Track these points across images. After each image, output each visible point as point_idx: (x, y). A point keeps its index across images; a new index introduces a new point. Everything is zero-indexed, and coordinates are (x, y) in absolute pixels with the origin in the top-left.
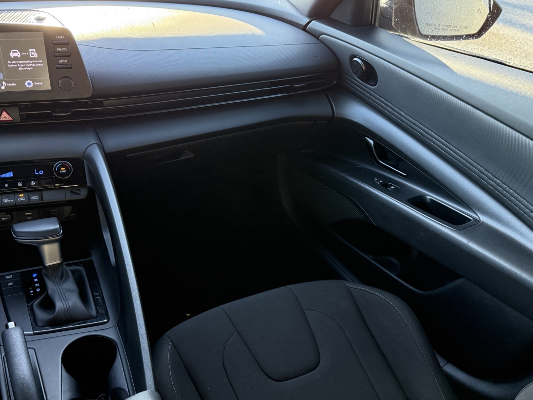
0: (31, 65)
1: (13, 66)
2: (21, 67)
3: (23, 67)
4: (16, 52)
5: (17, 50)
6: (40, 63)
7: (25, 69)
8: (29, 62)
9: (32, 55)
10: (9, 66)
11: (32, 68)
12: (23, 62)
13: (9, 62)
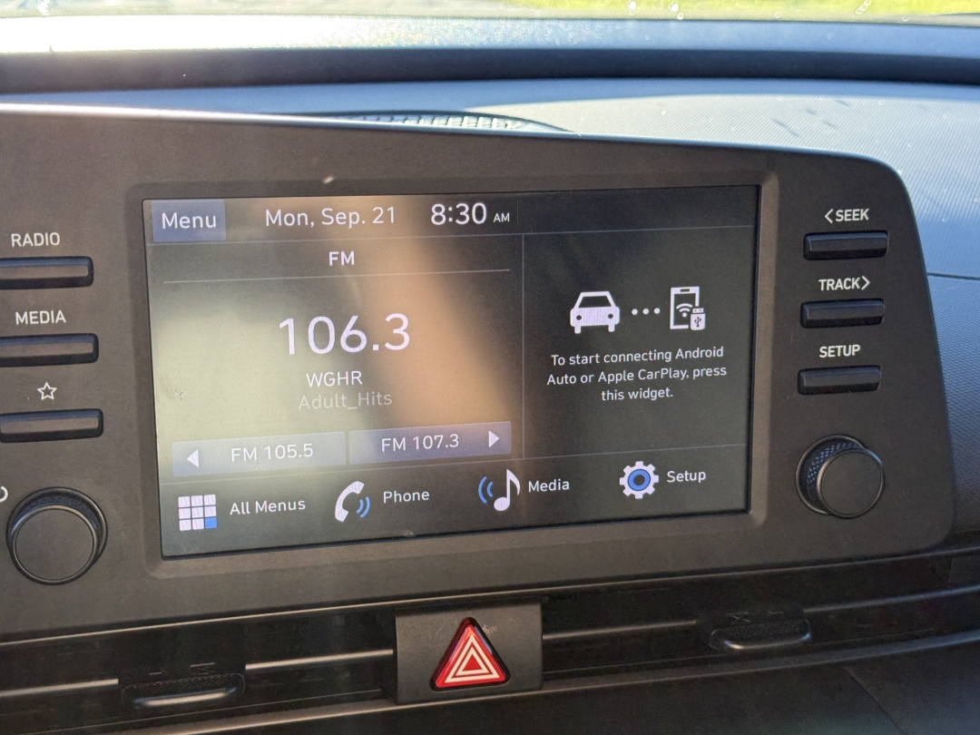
0: (664, 372)
1: (573, 380)
2: (612, 387)
3: (624, 386)
4: (602, 302)
5: (607, 294)
6: (714, 363)
7: (633, 395)
8: (657, 356)
9: (679, 320)
10: (551, 379)
11: (664, 393)
12: (627, 357)
13: (558, 360)
